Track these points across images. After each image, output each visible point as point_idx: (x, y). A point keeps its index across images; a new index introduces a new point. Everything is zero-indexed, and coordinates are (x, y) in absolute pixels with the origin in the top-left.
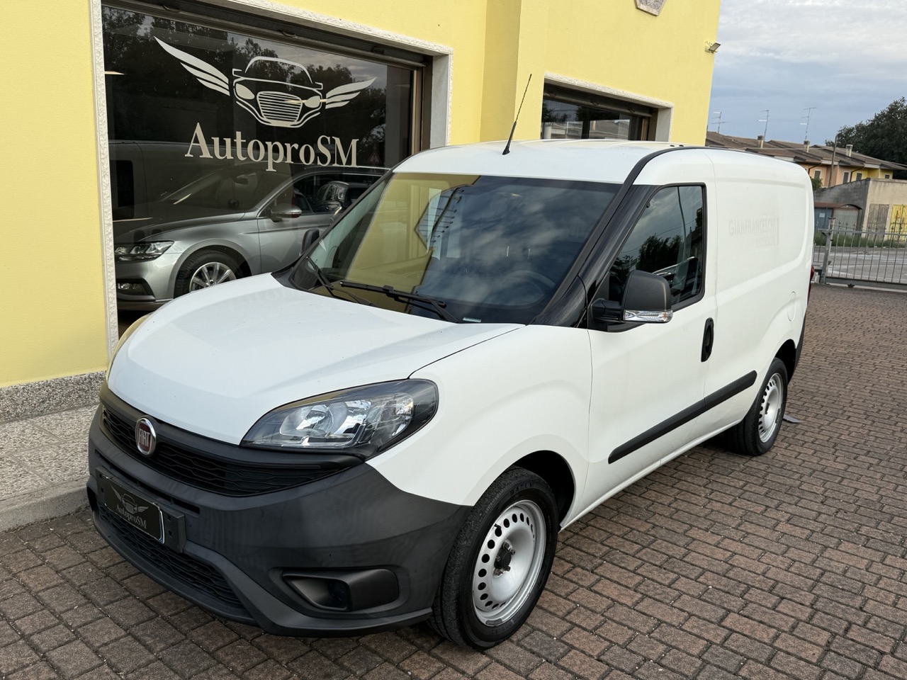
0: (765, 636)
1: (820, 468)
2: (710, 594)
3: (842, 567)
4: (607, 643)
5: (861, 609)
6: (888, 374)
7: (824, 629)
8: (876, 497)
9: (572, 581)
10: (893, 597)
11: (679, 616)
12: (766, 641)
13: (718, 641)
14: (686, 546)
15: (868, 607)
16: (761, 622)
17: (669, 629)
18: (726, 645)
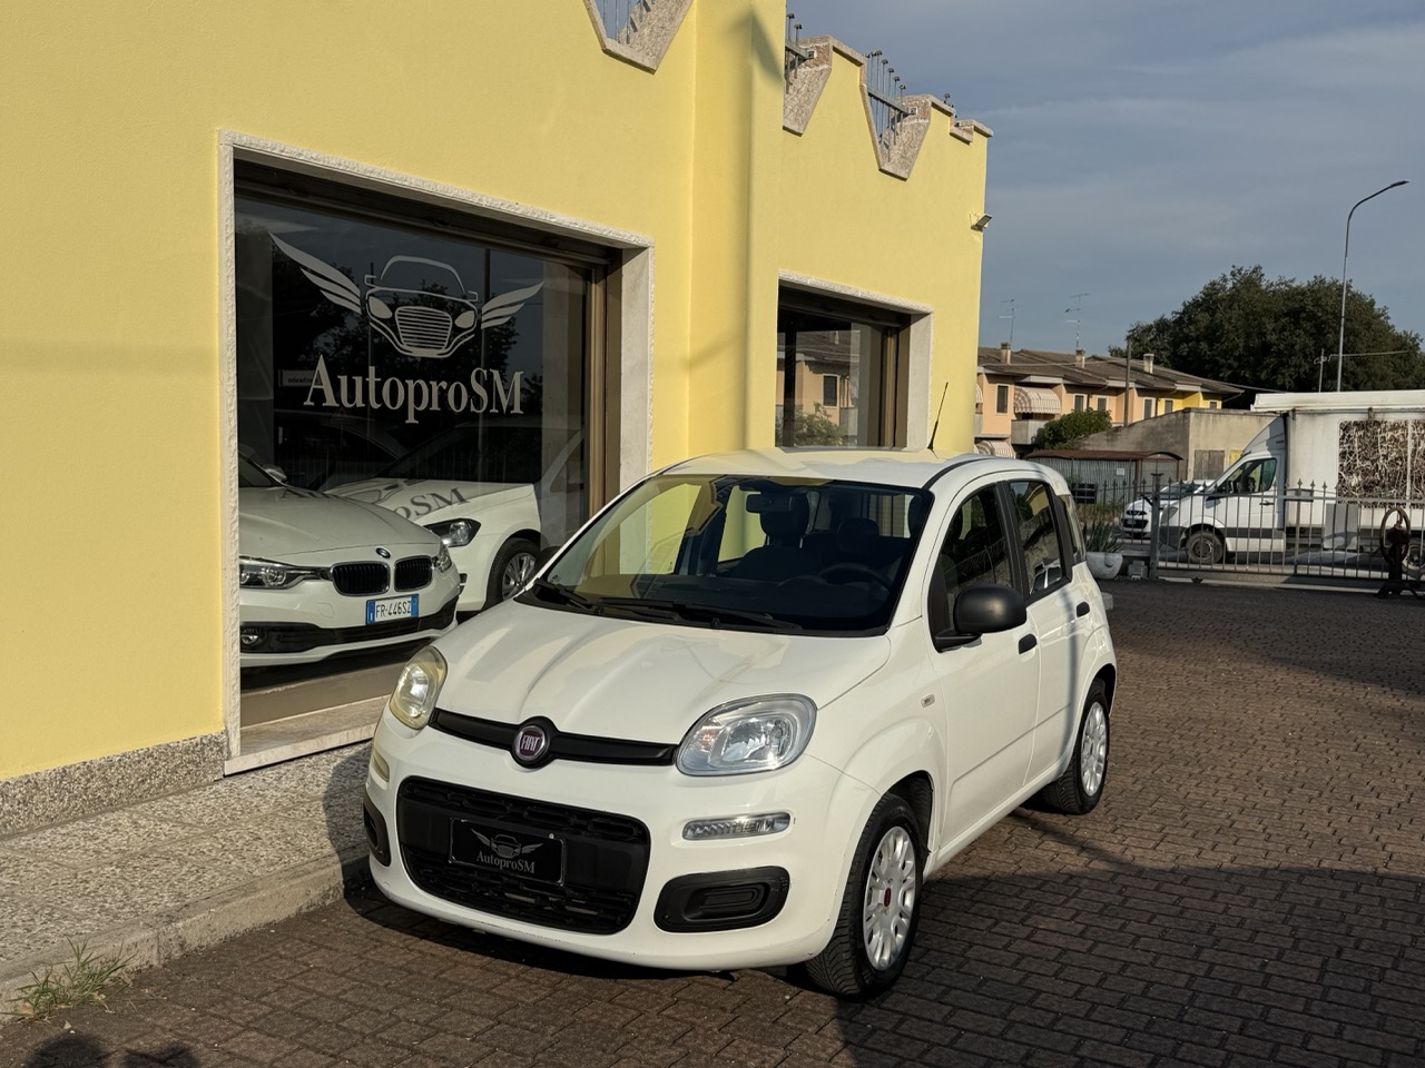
0: (1251, 964)
1: (1249, 805)
2: (1173, 933)
3: (1313, 900)
4: (1079, 986)
5: (1347, 935)
6: (1298, 693)
7: (1314, 954)
8: (1329, 831)
9: (1004, 935)
10: (1380, 922)
11: (1146, 957)
12: (1255, 969)
13: (1202, 974)
14: (1120, 893)
15: (1356, 931)
16: (1242, 954)
17: (1142, 968)
18: (1212, 975)
